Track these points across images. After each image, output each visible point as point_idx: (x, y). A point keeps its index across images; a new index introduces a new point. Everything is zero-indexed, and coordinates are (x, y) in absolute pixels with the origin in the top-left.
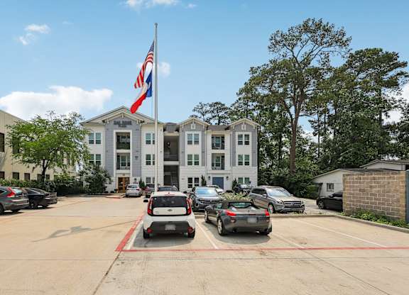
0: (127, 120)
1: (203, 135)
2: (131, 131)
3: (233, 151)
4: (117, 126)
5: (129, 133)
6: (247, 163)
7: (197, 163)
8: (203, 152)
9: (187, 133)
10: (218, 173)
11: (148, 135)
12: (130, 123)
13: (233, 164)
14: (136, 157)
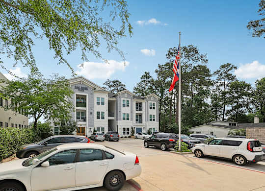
0: (85, 86)
1: (132, 101)
2: (87, 95)
3: (147, 112)
4: (77, 90)
5: (86, 96)
6: (154, 120)
7: (128, 119)
8: (132, 112)
9: (122, 99)
10: (139, 125)
11: (98, 98)
12: (86, 89)
13: (147, 120)
14: (91, 113)
